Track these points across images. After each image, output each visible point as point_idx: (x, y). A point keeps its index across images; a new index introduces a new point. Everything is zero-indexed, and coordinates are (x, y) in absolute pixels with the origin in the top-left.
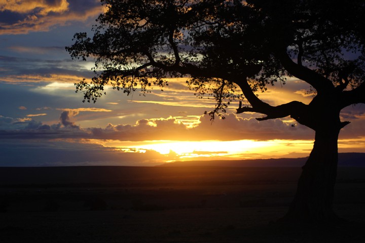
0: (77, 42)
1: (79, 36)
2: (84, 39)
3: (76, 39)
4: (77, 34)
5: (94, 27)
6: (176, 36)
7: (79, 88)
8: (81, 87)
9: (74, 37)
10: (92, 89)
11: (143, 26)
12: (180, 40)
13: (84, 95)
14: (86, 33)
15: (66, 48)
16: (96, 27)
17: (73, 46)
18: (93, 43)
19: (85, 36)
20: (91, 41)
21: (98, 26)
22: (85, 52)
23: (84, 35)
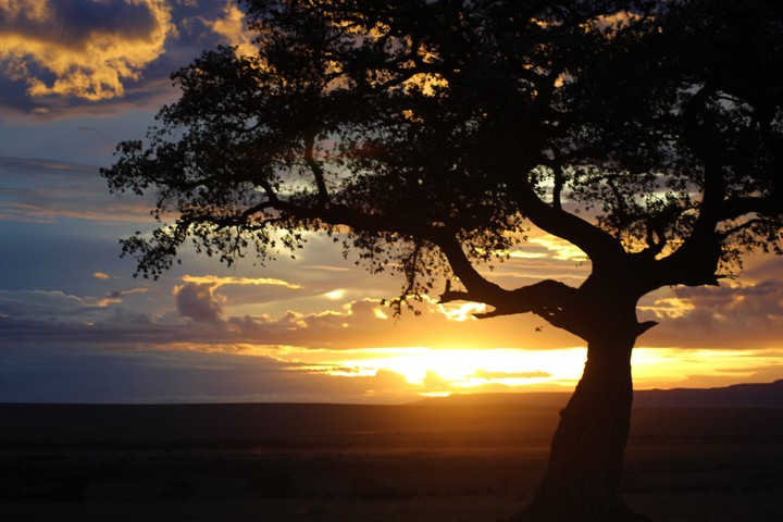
0: (122, 159)
1: (127, 147)
2: (137, 153)
3: (121, 154)
4: (124, 144)
5: (151, 130)
6: (318, 149)
7: (129, 248)
8: (132, 247)
9: (118, 149)
10: (154, 252)
11: (253, 129)
12: (326, 158)
13: (138, 264)
14: (140, 142)
15: (102, 170)
16: (155, 131)
17: (114, 167)
18: (155, 161)
19: (139, 148)
20: (153, 157)
21: (159, 129)
22: (139, 180)
23: (138, 146)
